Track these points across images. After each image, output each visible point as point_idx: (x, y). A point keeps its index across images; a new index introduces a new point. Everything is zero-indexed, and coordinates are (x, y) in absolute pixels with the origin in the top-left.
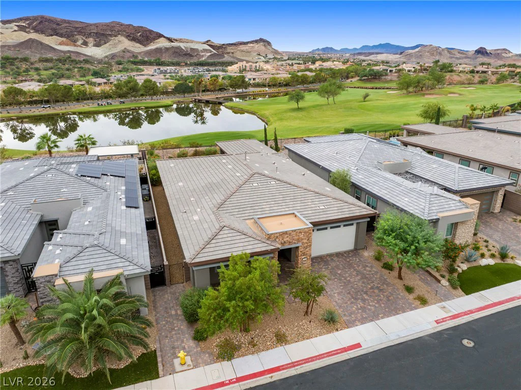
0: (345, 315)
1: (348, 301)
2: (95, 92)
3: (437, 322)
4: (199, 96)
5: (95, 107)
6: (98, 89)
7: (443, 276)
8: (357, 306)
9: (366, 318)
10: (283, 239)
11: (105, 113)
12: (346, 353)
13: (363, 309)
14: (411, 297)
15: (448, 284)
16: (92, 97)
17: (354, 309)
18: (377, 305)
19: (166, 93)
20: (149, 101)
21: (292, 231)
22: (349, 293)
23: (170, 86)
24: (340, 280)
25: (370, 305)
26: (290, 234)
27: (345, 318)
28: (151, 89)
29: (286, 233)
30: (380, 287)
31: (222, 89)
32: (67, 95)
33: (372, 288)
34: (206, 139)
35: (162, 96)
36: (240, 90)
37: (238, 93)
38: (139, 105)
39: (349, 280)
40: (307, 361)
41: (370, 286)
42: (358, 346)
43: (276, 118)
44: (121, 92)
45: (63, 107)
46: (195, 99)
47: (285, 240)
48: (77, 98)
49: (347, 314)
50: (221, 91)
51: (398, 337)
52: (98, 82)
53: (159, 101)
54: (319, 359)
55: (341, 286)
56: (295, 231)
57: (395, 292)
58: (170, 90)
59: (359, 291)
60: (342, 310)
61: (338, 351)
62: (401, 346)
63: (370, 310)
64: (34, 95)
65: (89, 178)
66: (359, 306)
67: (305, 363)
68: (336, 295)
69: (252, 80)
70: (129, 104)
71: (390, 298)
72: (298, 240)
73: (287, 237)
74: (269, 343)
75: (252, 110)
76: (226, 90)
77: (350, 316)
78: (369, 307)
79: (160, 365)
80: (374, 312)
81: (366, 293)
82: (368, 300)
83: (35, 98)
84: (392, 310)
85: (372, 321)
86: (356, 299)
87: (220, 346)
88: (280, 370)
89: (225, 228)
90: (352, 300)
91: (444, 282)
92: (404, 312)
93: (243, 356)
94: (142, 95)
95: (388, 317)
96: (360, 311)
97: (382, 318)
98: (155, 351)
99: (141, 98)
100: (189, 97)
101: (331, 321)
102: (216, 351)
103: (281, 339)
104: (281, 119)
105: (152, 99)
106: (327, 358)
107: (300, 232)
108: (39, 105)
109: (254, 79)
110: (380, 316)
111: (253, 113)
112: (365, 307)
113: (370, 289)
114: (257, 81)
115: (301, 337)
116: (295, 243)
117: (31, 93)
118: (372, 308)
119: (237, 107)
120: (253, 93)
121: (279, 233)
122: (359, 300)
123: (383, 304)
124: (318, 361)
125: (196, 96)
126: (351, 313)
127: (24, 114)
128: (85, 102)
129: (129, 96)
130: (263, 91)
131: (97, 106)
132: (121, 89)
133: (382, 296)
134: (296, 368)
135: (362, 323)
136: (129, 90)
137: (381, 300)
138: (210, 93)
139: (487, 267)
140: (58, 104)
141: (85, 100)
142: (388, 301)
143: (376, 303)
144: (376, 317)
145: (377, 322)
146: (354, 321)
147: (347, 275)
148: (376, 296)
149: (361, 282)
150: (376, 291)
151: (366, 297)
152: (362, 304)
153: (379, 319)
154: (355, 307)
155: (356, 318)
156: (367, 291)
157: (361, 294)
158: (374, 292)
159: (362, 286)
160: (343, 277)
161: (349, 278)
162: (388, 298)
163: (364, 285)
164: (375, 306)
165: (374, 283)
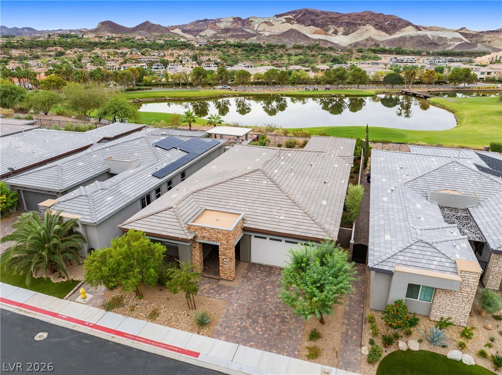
0: (221, 325)
1: (240, 315)
2: (309, 77)
4: (408, 88)
5: (302, 92)
6: (312, 75)
7: (372, 342)
8: (242, 323)
9: (237, 338)
10: (202, 233)
11: (314, 97)
12: (180, 354)
13: (244, 329)
14: (307, 344)
15: (367, 353)
16: (305, 82)
17: (236, 324)
18: (260, 333)
19: (376, 82)
20: (354, 90)
21: (211, 229)
22: (250, 309)
23: (382, 76)
25: (254, 329)
26: (208, 230)
27: (218, 328)
28: (360, 78)
29: (204, 228)
30: (287, 318)
31: (441, 82)
32: (283, 79)
33: (277, 316)
35: (371, 85)
36: (462, 85)
37: (458, 88)
38: (340, 93)
39: (267, 298)
40: (147, 341)
41: (277, 313)
42: (196, 355)
43: (470, 121)
44: (329, 79)
45: (277, 89)
46: (402, 91)
47: (204, 235)
48: (293, 81)
49: (224, 324)
50: (440, 85)
51: (238, 370)
52: (321, 69)
53: (364, 90)
54: (155, 345)
55: (251, 300)
56: (213, 229)
57: (296, 331)
58: (382, 80)
59: (260, 312)
60: (224, 320)
61: (176, 349)
63: (249, 332)
64: (260, 77)
65: (159, 149)
66: (244, 324)
67: (144, 342)
68: (236, 305)
69: (486, 73)
70: (333, 91)
71: (282, 333)
72: (218, 239)
73: (206, 233)
74: (141, 314)
75: (454, 108)
76: (446, 83)
77: (225, 328)
78: (251, 330)
79: (72, 292)
80: (249, 337)
81: (265, 317)
82: (258, 324)
83: (260, 80)
84: (268, 345)
85: (238, 343)
86: (248, 317)
87: (114, 299)
88: (123, 336)
90: (245, 316)
91: (365, 350)
92: (279, 353)
93: (118, 313)
94: (349, 83)
95: (257, 348)
96: (238, 329)
97: (251, 346)
98: (79, 281)
99: (350, 86)
100: (398, 88)
101: (202, 324)
102: (108, 300)
103: (153, 316)
104: (475, 122)
105: (358, 88)
106: (162, 349)
107: (218, 232)
108: (262, 86)
109: (489, 73)
110: (251, 343)
111: (453, 112)
112: (246, 328)
114: (492, 75)
115: (168, 323)
116: (214, 241)
117: (258, 76)
118: (254, 333)
119: (439, 104)
120: (477, 89)
121: (198, 226)
122: (250, 320)
123: (269, 335)
124: (154, 346)
125: (404, 88)
126: (228, 327)
127: (246, 92)
128: (299, 86)
129: (336, 83)
130: (493, 88)
131: (304, 90)
132: (330, 77)
133: (277, 327)
134: (135, 341)
135: (227, 340)
136: (338, 78)
137: (271, 330)
138: (425, 85)
140: (276, 86)
141: (300, 84)
142: (278, 335)
143: (262, 331)
144: (246, 342)
145: (241, 347)
146: (222, 334)
147: (272, 293)
148: (271, 324)
149: (275, 305)
150: (278, 320)
151: (261, 320)
152: (248, 324)
153: (246, 345)
154: (239, 323)
155: (228, 333)
156: (268, 316)
157: (259, 316)
158: (274, 320)
159: (270, 309)
160: (266, 293)
161: (269, 297)
162: (281, 332)
163: (273, 309)
164: (257, 332)
165: (285, 313)
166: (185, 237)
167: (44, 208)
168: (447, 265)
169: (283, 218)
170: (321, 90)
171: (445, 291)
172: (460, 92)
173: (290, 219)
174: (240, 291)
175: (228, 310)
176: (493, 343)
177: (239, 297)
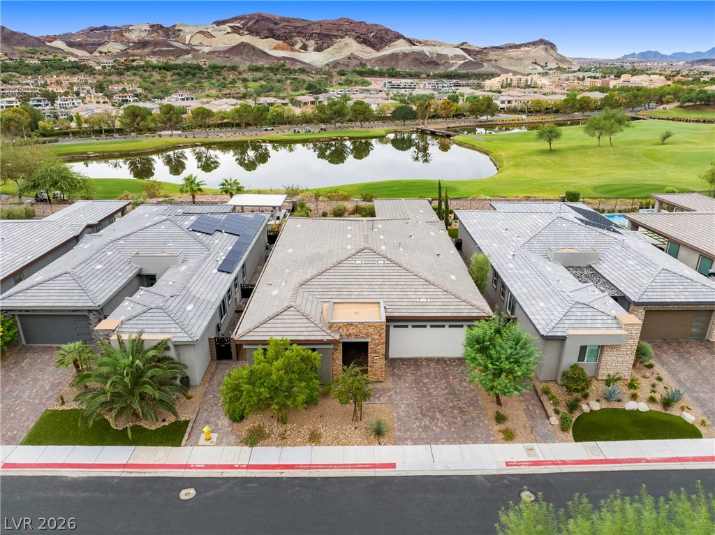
0: (399, 430)
1: (414, 415)
2: (294, 115)
3: (508, 464)
4: (423, 124)
5: (289, 135)
6: (297, 111)
7: (557, 412)
8: (421, 423)
9: (423, 438)
10: (348, 331)
11: (304, 142)
12: (373, 470)
13: (426, 428)
14: (497, 428)
15: (557, 422)
16: (290, 121)
17: (415, 425)
18: (445, 428)
19: (382, 118)
20: (358, 130)
21: (360, 323)
22: (420, 407)
23: (388, 109)
24: (421, 390)
25: (437, 426)
26: (356, 326)
27: (398, 433)
28: (362, 114)
29: (351, 324)
30: (464, 408)
31: (459, 115)
32: (259, 118)
33: (453, 407)
34: (392, 189)
35: (376, 122)
36: (484, 118)
37: (480, 122)
38: (342, 135)
39: (432, 392)
40: (326, 466)
41: (451, 405)
42: (393, 466)
43: (511, 163)
44: (324, 117)
45: (254, 133)
46: (418, 129)
47: (350, 332)
48: (272, 121)
49: (402, 428)
50: (459, 118)
51: (445, 469)
52: (304, 101)
53: (370, 130)
54: (340, 468)
55: (416, 397)
56: (363, 323)
57: (480, 418)
58: (390, 115)
59: (433, 407)
60: (399, 424)
61: (366, 466)
62: (443, 479)
63: (433, 431)
64: (225, 116)
65: (200, 234)
66: (423, 424)
67: (323, 468)
68: (402, 406)
69: (506, 102)
70: (332, 132)
71: (468, 423)
72: (368, 335)
73: (353, 329)
74: (299, 440)
75: (486, 149)
76: (465, 116)
77: (405, 432)
78: (434, 428)
79: (186, 435)
80: (436, 435)
81: (441, 412)
82: (438, 419)
83: (225, 121)
84: (461, 438)
85: (428, 443)
86: (424, 415)
87: (250, 431)
88: (294, 469)
89: (292, 309)
90: (420, 415)
91: (555, 420)
92: (475, 443)
93: (267, 445)
94: (350, 120)
95: (451, 443)
96: (420, 430)
97: (443, 443)
98: (189, 421)
99: (349, 124)
100: (410, 125)
101: (379, 433)
102: (244, 434)
103: (314, 438)
104: (518, 165)
105: (362, 127)
106: (350, 470)
107: (369, 326)
108: (229, 129)
109: (509, 102)
110: (442, 440)
111: (486, 153)
112: (429, 427)
113: (451, 407)
114: (514, 104)
115: (337, 441)
116: (363, 337)
117: (222, 115)
118: (438, 430)
119: (467, 143)
120: (501, 123)
121: (343, 323)
122: (427, 418)
123: (455, 428)
124: (338, 470)
125: (419, 124)
126: (408, 430)
127: (210, 139)
128: (281, 126)
129: (333, 121)
130: (518, 120)
131: (291, 132)
132: (324, 113)
133: (459, 419)
134: (312, 470)
135: (415, 443)
136: (335, 114)
137: (455, 423)
138: (441, 120)
139: (635, 413)
140: (250, 128)
141: (282, 124)
142: (464, 426)
143: (445, 426)
144: (436, 440)
145: (433, 446)
146: (406, 439)
147: (433, 386)
148: (451, 417)
149: (444, 397)
150: (456, 412)
151: (438, 415)
152: (427, 423)
153: (437, 444)
154: (418, 424)
155: (411, 436)
156: (444, 410)
157: (434, 412)
158: (452, 412)
159: (441, 402)
160: (427, 387)
161: (432, 390)
162: (465, 422)
163: (445, 401)
164: (442, 428)
165: (459, 402)
166: (330, 338)
167: (106, 333)
168: (610, 321)
169: (425, 300)
170: (315, 131)
171: (612, 347)
172: (480, 126)
173: (432, 300)
174: (398, 391)
175: (398, 414)
176: (655, 389)
177: (402, 397)
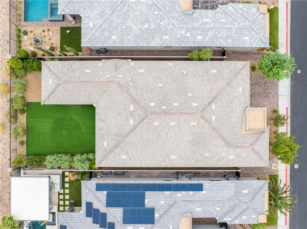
8: (271, 98)
9: (277, 98)
13: (273, 96)
17: (272, 100)
18: (273, 90)
22: (265, 97)
24: (256, 95)
25: (272, 92)
27: (275, 106)
30: (265, 82)
33: (265, 85)
39: (257, 92)
41: (263, 86)
42: (287, 108)
49: (273, 104)
55: (260, 98)
59: (265, 92)
62: (292, 94)
66: (271, 97)
68: (264, 103)
77: (274, 103)
78: (273, 93)
79: (274, 174)
81: (266, 90)
82: (270, 92)
85: (278, 96)
95: (278, 89)
96: (274, 98)
97: (278, 91)
98: (269, 175)
103: (276, 132)
112: (273, 95)
113: (265, 86)
118: (273, 92)
122: (269, 95)
123: (273, 87)
133: (269, 84)
135: (278, 101)
137: (271, 86)
142: (272, 84)
143: (272, 89)
144: (277, 94)
145: (279, 95)
146: (277, 103)
147: (254, 91)
148: (269, 87)
149: (260, 88)
150: (266, 85)
151: (268, 91)
152: (271, 95)
153: (278, 93)
154: (271, 99)
155: (276, 101)
156: (266, 89)
157: (266, 92)
158: (267, 86)
159: (262, 89)
160: (255, 93)
161: (256, 91)
162: (270, 83)
163: (262, 88)
164: (273, 91)
165: (262, 83)
174: (257, 104)
175: (267, 105)
177: (260, 103)
